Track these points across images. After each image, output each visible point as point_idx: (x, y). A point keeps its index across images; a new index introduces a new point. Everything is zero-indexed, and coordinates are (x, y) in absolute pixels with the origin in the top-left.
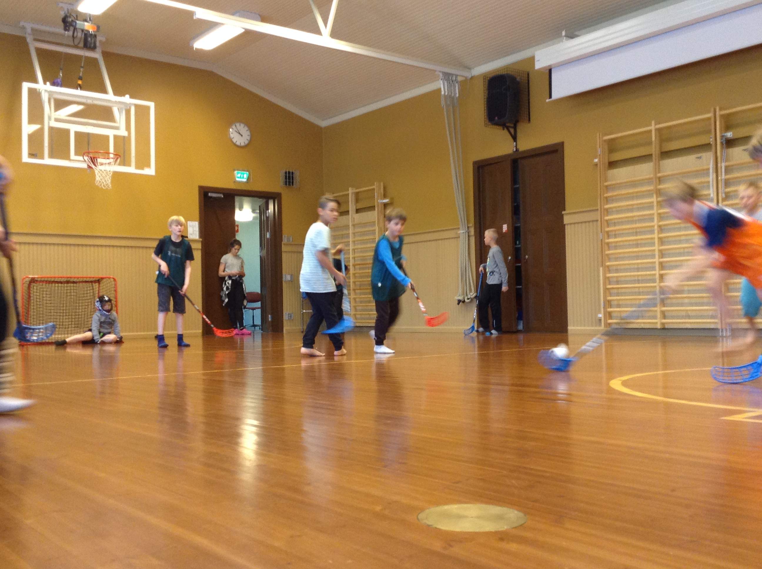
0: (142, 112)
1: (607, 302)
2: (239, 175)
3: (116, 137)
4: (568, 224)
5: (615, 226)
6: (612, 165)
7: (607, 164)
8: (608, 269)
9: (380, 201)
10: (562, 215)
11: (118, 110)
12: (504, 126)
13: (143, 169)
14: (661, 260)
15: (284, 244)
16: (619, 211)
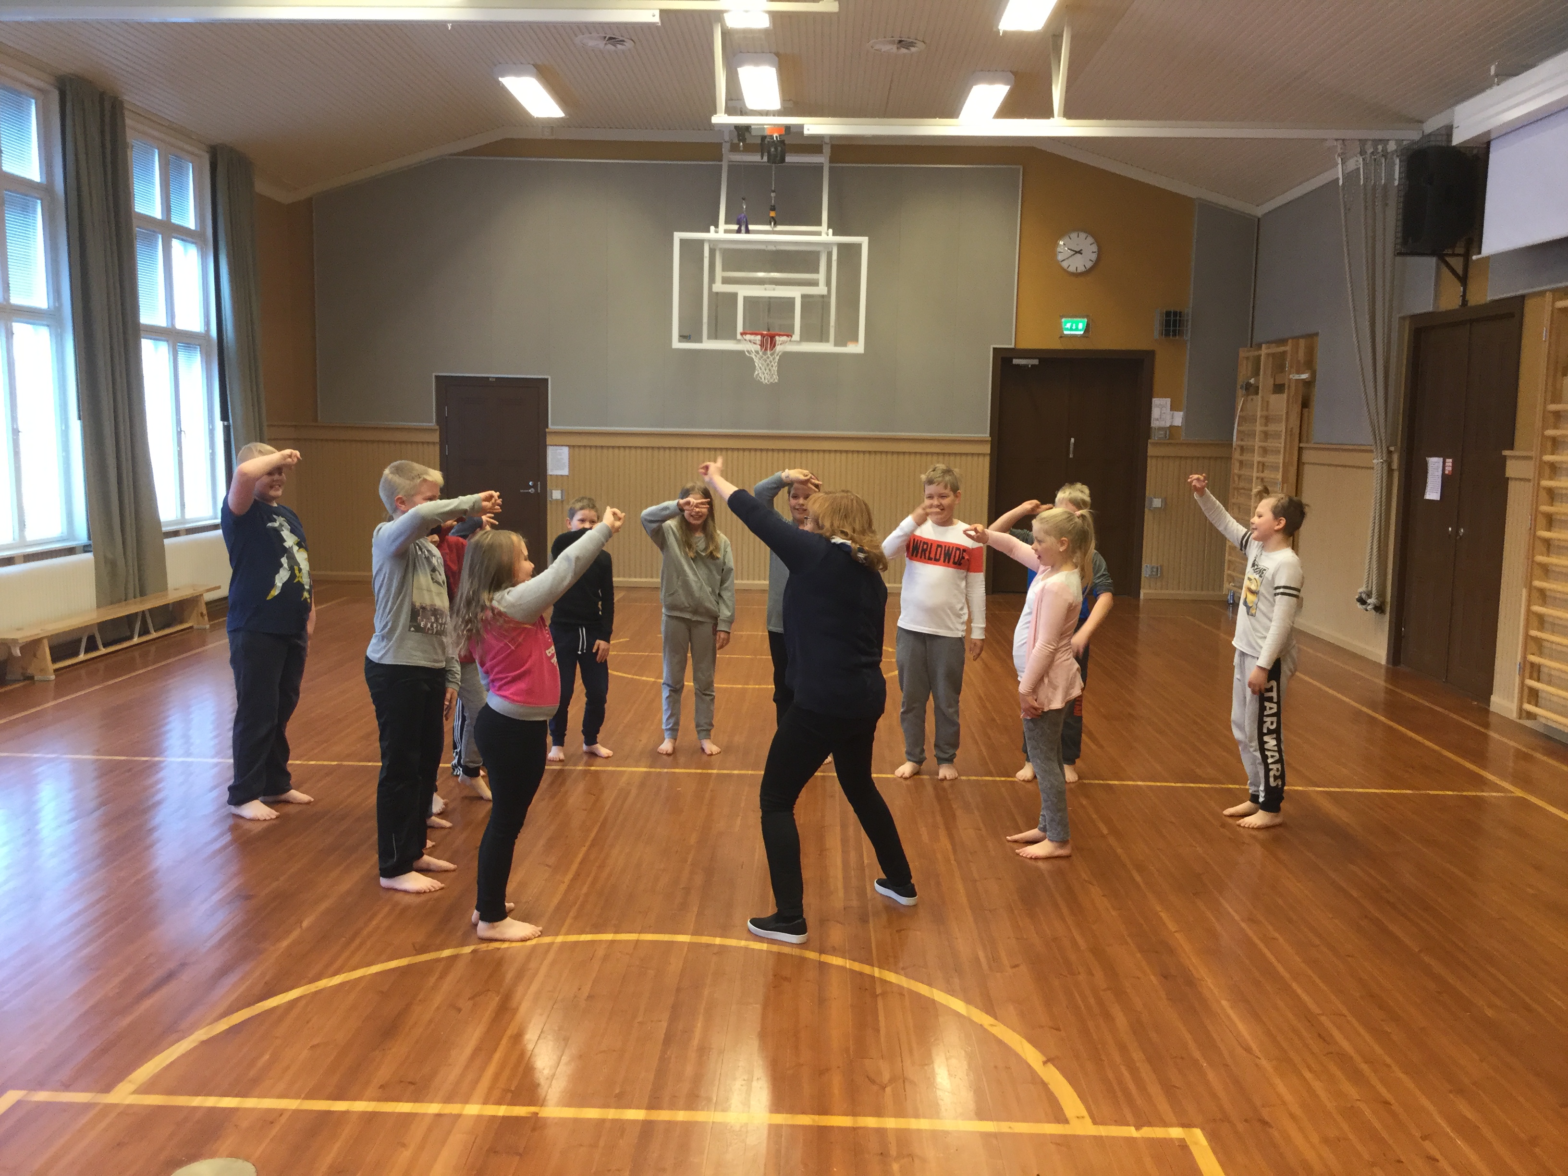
0: (849, 253)
1: (1530, 666)
2: (1068, 326)
3: (805, 297)
4: (1512, 479)
7: (1562, 362)
8: (1541, 597)
9: (1294, 376)
10: (1505, 458)
13: (845, 345)
15: (1152, 444)
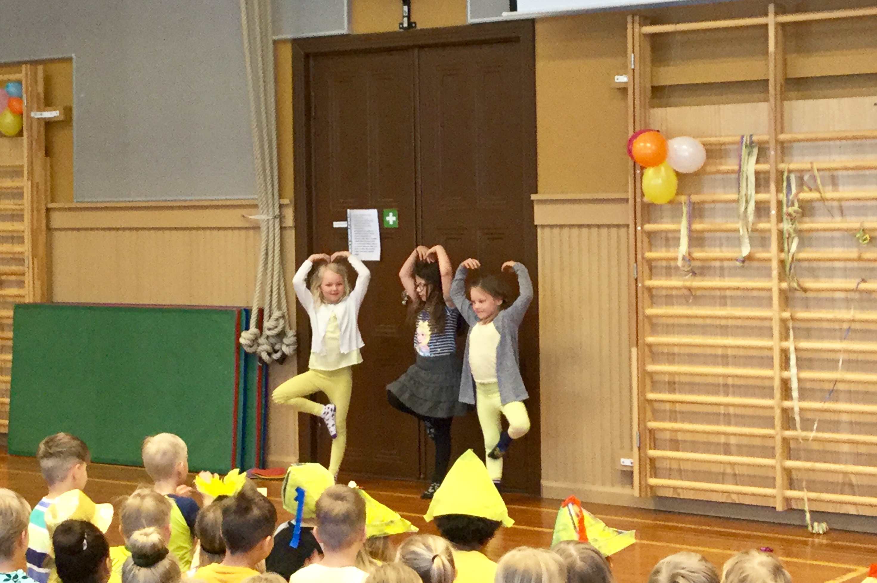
1: (648, 434)
4: (543, 226)
5: (667, 246)
6: (660, 95)
7: (650, 92)
8: (650, 352)
9: (36, 115)
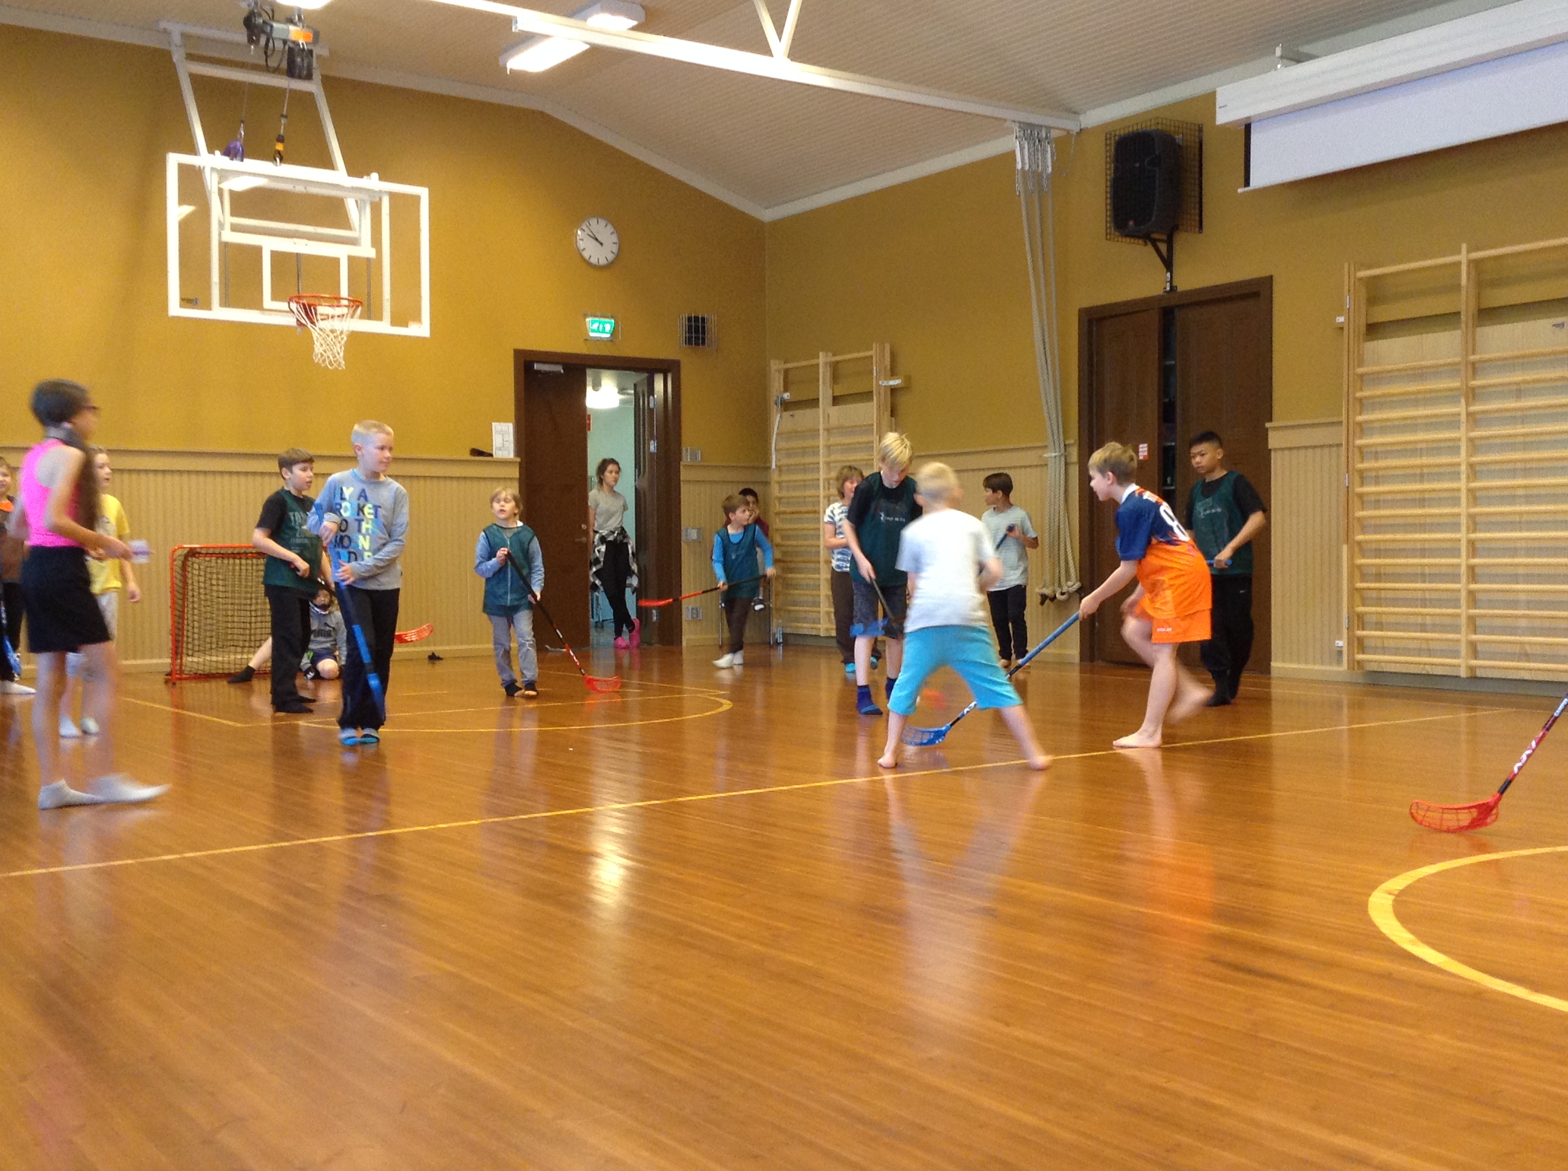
0: (404, 207)
1: (1356, 618)
2: (595, 326)
3: (351, 259)
4: (1276, 450)
5: (1376, 459)
6: (1374, 330)
7: (1363, 329)
8: (1362, 549)
9: (883, 383)
10: (1267, 429)
11: (356, 202)
12: (1147, 238)
13: (405, 325)
14: (1473, 536)
15: (685, 466)
16: (1386, 427)
